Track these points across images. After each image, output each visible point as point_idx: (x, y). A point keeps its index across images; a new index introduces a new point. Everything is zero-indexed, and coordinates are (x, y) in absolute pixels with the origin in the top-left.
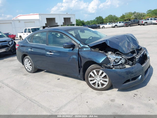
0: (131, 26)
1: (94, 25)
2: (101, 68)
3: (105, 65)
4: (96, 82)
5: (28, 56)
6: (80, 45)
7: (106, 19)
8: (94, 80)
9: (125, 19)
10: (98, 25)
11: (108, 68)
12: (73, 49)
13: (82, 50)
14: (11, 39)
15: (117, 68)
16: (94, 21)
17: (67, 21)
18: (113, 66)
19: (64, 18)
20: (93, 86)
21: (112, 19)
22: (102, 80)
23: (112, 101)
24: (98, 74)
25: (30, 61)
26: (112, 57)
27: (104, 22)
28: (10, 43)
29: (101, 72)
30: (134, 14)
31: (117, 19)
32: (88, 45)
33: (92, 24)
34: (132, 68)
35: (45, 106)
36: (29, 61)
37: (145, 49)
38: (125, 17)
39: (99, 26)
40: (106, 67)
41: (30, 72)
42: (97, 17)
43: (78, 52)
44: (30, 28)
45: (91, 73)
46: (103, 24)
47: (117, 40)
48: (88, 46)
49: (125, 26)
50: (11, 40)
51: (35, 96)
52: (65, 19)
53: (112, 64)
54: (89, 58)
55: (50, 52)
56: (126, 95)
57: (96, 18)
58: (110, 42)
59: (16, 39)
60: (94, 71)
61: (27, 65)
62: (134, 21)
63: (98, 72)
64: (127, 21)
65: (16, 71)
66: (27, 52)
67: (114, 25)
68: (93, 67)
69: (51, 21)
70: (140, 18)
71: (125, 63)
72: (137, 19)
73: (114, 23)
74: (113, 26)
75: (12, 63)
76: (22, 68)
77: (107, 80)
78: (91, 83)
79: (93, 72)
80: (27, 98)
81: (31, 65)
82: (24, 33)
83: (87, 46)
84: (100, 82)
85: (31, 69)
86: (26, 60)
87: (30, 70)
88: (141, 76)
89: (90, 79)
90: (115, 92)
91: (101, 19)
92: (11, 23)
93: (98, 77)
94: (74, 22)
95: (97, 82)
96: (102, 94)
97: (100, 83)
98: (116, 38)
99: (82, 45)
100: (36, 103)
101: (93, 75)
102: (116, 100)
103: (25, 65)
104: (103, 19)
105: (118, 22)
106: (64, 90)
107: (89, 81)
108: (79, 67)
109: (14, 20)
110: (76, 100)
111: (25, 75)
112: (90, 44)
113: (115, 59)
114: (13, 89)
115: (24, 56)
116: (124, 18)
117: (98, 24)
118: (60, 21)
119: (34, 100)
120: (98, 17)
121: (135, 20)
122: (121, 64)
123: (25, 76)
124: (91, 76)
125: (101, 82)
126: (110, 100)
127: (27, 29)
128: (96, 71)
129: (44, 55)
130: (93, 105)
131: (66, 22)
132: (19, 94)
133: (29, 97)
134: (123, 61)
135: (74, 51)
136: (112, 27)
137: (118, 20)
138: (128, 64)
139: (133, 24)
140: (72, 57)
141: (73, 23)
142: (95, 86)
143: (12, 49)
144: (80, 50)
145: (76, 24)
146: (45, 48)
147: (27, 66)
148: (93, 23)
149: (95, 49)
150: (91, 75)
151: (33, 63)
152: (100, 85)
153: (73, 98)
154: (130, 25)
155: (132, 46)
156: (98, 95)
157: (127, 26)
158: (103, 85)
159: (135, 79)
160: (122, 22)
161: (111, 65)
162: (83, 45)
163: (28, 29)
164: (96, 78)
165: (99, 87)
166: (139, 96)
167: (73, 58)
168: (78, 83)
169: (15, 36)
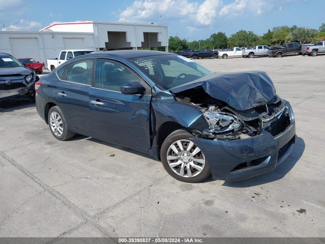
0: (282, 56)
1: (206, 50)
2: (191, 137)
3: (199, 132)
4: (181, 165)
5: (57, 107)
6: (154, 88)
7: (232, 40)
8: (177, 160)
9: (274, 40)
10: (216, 50)
11: (204, 138)
12: (141, 97)
13: (158, 99)
14: (31, 72)
15: (223, 140)
16: (207, 41)
17: (150, 39)
18: (213, 133)
19: (144, 33)
20: (175, 171)
21: (245, 40)
22: (192, 162)
23: (209, 203)
24: (185, 149)
25: (61, 116)
26: (212, 115)
27: (228, 46)
28: (29, 79)
29: (191, 144)
30: (292, 31)
31: (255, 40)
32: (170, 89)
33: (204, 47)
34: (253, 141)
35: (76, 205)
36: (59, 117)
37: (287, 103)
38: (274, 36)
39: (217, 54)
40: (200, 136)
41: (60, 139)
42: (215, 34)
43: (149, 103)
44: (73, 51)
45: (173, 147)
46: (226, 50)
47: (228, 83)
48: (171, 92)
49: (270, 55)
50: (31, 74)
51: (61, 185)
52: (146, 35)
53: (211, 131)
54: (169, 117)
55: (98, 100)
56: (237, 194)
57: (211, 37)
58: (212, 85)
59: (44, 71)
60: (179, 143)
61: (54, 125)
62: (290, 45)
63: (185, 145)
64: (276, 46)
65: (34, 135)
66: (55, 99)
67: (247, 51)
68: (176, 134)
69: (116, 39)
70: (304, 40)
71: (239, 131)
72: (298, 41)
73: (248, 49)
74: (245, 54)
75: (28, 119)
76: (45, 129)
77: (203, 161)
78: (172, 165)
79: (176, 145)
80: (46, 187)
81: (61, 125)
82: (59, 60)
83: (167, 92)
84: (188, 164)
85: (61, 133)
86: (53, 115)
87: (59, 135)
88: (270, 157)
89: (169, 158)
90: (217, 186)
91: (222, 39)
92: (37, 38)
93: (185, 154)
94: (165, 43)
95: (183, 164)
96: (191, 189)
97: (188, 167)
98: (225, 78)
99: (158, 90)
100: (61, 198)
101: (176, 151)
102: (215, 202)
103: (51, 123)
104: (225, 39)
105: (257, 47)
106: (119, 177)
107: (169, 162)
108: (151, 133)
109: (42, 33)
110: (137, 197)
111: (50, 143)
112: (174, 88)
113: (218, 120)
114: (20, 169)
115: (50, 105)
116: (272, 38)
117: (216, 48)
118: (135, 40)
119: (58, 193)
120: (217, 34)
121: (292, 44)
122: (232, 131)
123: (48, 146)
124: (172, 152)
125: (190, 166)
126: (204, 201)
127: (66, 52)
128: (182, 142)
129: (86, 106)
130: (169, 209)
131: (149, 41)
132: (31, 179)
133: (48, 187)
134: (236, 125)
135: (143, 101)
136: (243, 56)
137: (257, 42)
138: (247, 132)
139: (286, 51)
140: (138, 113)
141: (163, 45)
142: (179, 172)
143: (31, 92)
144: (154, 99)
145: (168, 45)
146: (88, 91)
147: (54, 127)
148: (206, 46)
149: (183, 99)
150: (171, 150)
151: (66, 120)
152: (189, 172)
153: (133, 194)
154: (281, 53)
155: (259, 96)
156: (183, 190)
157: (275, 57)
158: (194, 170)
159: (259, 164)
160: (265, 47)
161: (210, 133)
162: (161, 89)
163: (68, 52)
164: (182, 157)
165: (187, 175)
166: (262, 197)
167: (141, 115)
168: (149, 165)
169: (43, 65)
